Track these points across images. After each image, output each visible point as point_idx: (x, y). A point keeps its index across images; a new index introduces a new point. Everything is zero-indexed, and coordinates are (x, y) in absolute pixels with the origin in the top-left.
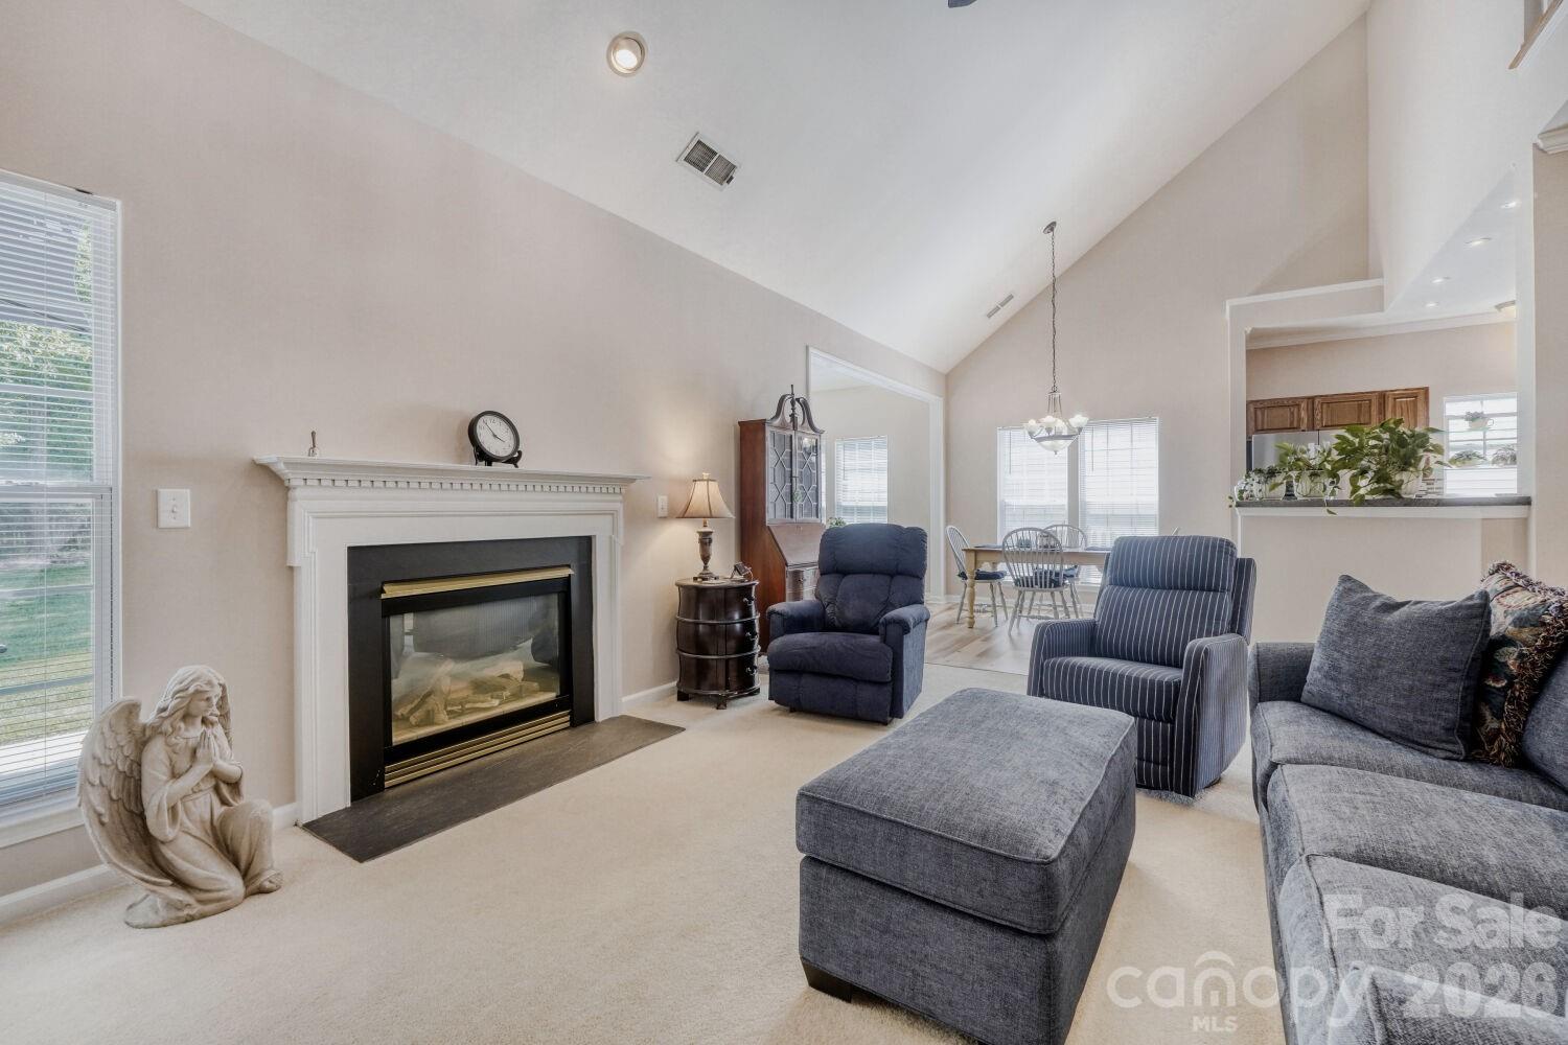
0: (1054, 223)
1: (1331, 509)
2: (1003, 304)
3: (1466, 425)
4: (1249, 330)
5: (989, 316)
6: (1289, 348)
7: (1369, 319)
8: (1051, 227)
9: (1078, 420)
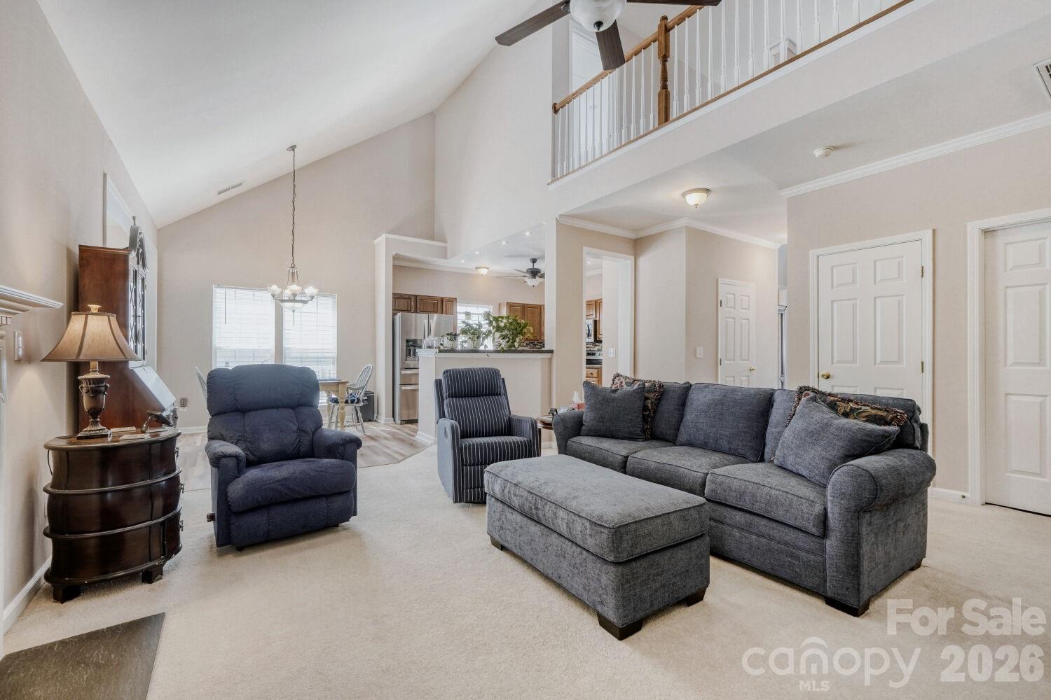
0: (295, 146)
1: (489, 354)
2: (233, 187)
3: (464, 315)
4: (394, 253)
5: (220, 193)
6: (410, 268)
7: (442, 263)
8: (293, 148)
9: (311, 290)
